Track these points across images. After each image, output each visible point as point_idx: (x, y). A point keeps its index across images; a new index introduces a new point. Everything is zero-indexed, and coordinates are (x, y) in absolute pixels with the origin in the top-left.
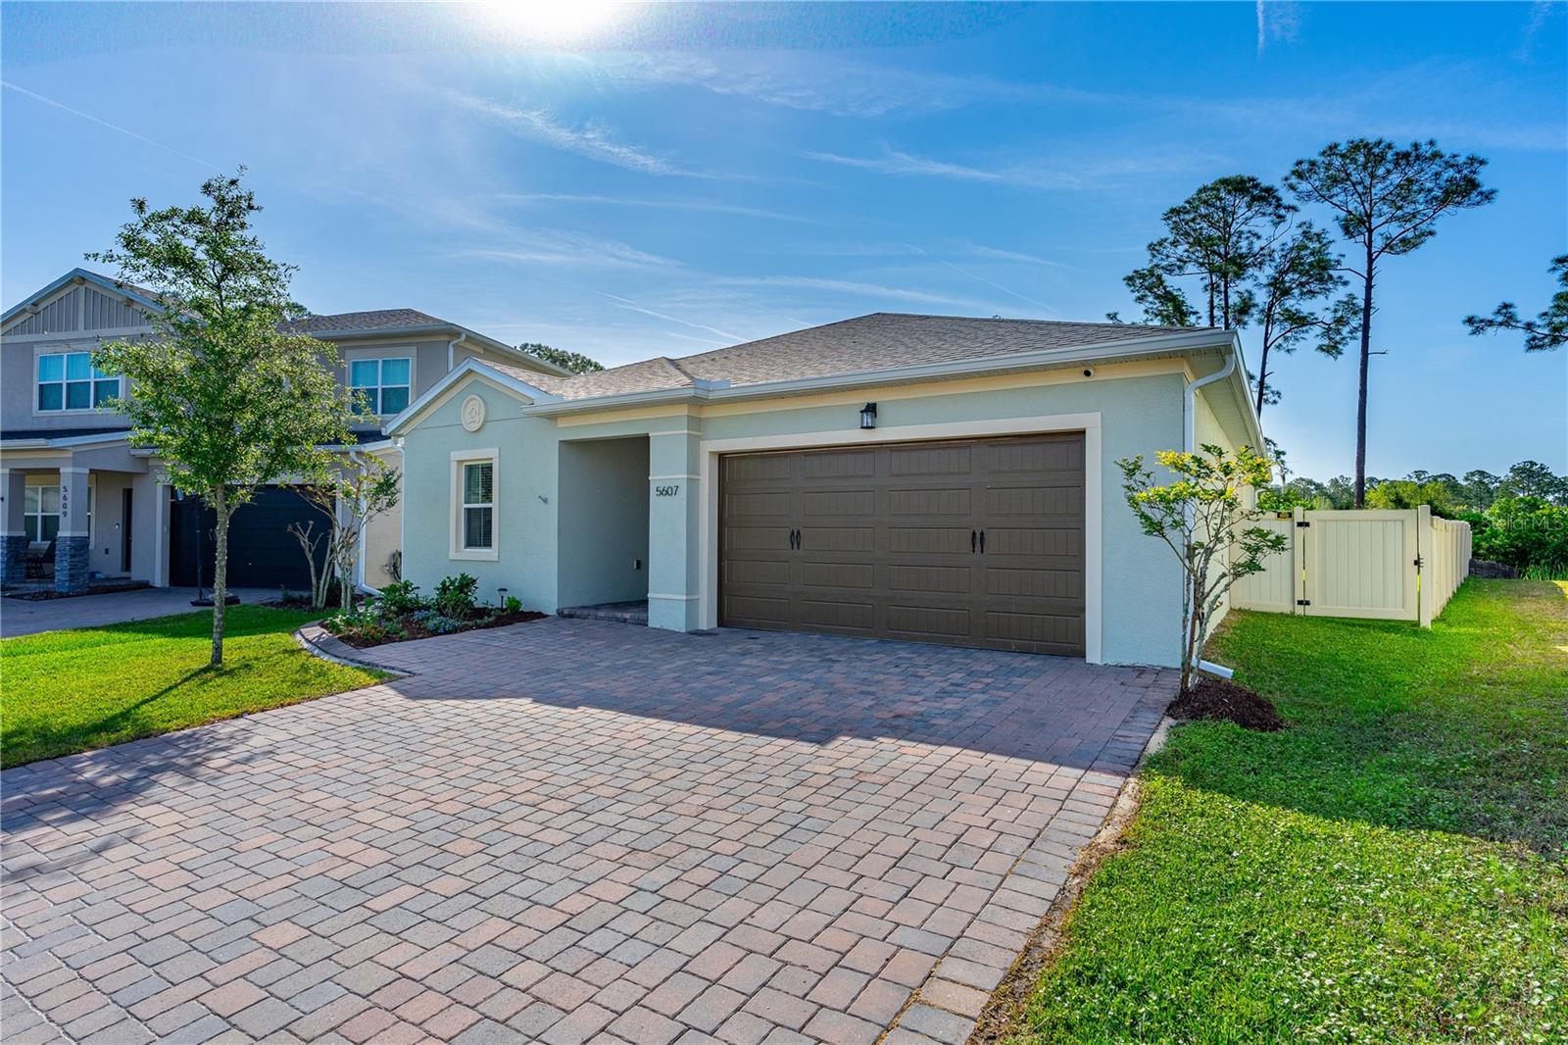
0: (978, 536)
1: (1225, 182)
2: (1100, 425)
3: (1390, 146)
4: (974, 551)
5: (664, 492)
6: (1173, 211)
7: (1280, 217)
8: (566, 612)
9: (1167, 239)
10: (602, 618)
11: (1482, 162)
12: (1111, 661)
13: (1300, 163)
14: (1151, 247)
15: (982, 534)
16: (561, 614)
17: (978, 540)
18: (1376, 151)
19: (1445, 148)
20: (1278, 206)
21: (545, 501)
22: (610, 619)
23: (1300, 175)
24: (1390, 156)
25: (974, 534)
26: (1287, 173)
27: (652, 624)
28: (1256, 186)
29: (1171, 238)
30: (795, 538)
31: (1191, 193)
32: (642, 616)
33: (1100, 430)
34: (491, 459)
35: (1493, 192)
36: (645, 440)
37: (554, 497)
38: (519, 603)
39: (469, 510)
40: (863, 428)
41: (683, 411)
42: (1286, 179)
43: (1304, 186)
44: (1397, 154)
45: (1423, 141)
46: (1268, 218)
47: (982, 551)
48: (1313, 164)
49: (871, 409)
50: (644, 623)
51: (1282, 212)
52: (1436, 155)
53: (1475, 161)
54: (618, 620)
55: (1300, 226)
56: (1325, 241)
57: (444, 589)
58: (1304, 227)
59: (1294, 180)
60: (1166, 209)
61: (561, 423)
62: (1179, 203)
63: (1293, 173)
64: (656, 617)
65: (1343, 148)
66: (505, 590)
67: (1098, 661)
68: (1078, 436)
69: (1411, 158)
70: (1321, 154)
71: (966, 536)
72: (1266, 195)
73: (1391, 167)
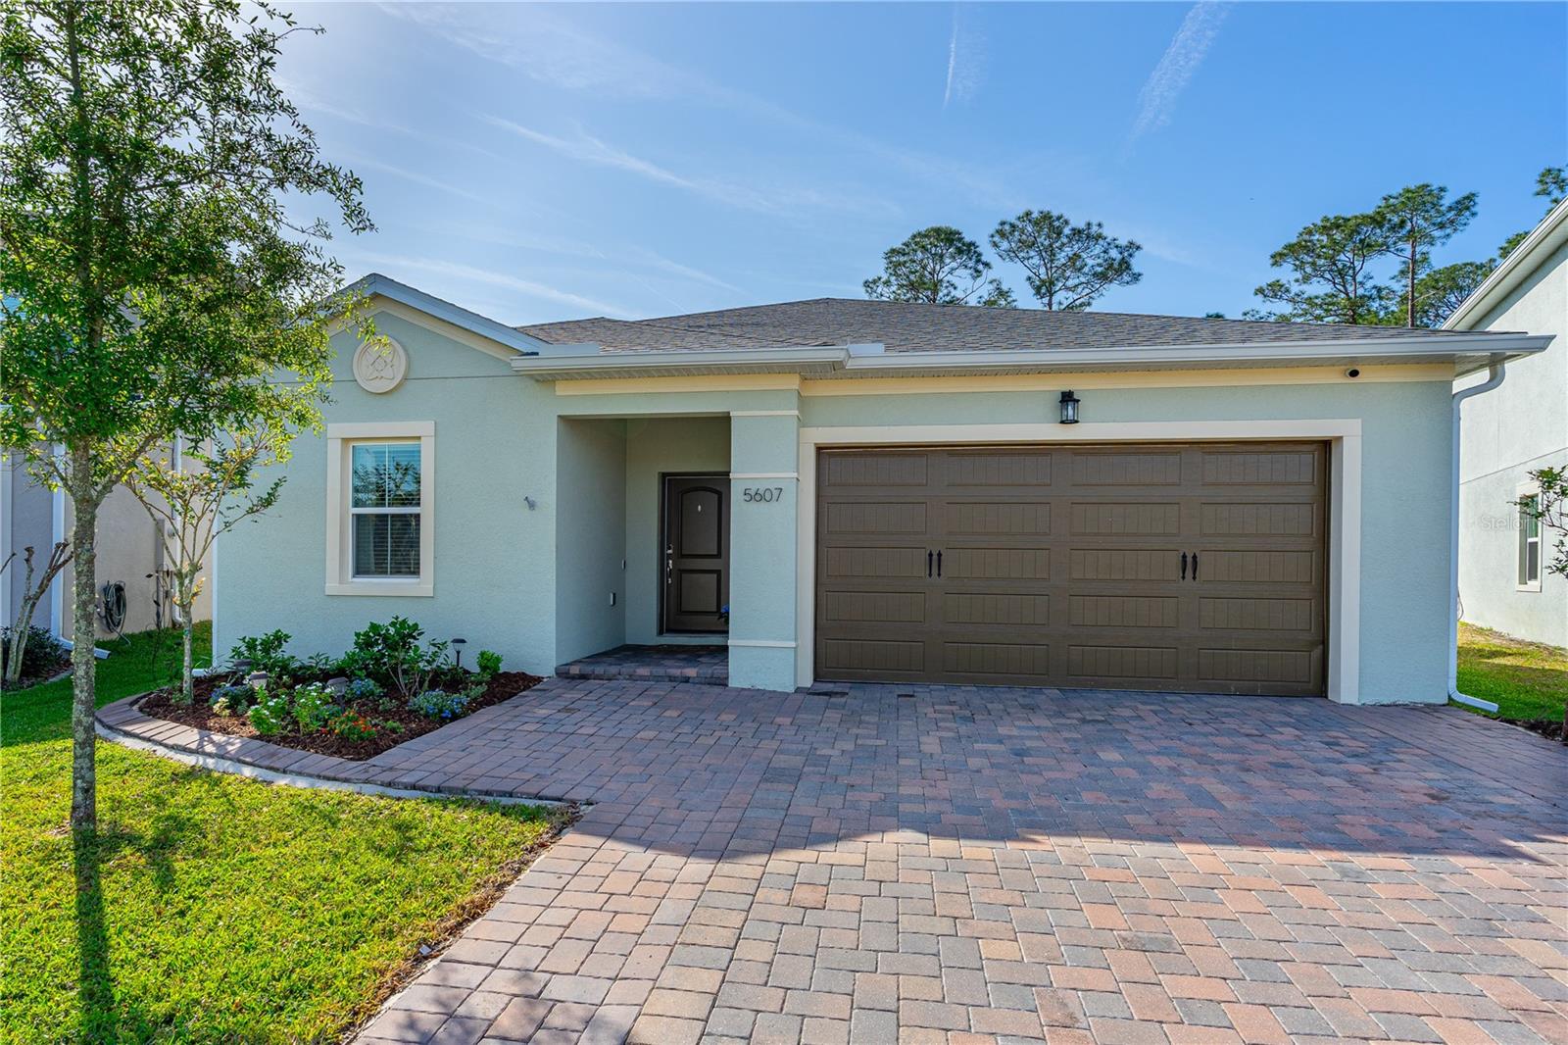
0: (1189, 560)
1: (938, 231)
2: (1360, 434)
3: (1066, 222)
4: (1183, 578)
5: (755, 497)
6: (893, 251)
7: (977, 271)
8: (575, 670)
9: (880, 279)
10: (643, 678)
11: (1138, 248)
12: (1369, 701)
13: (1003, 223)
14: (866, 284)
15: (1195, 557)
16: (563, 674)
17: (1189, 565)
18: (1056, 224)
19: (1108, 232)
20: (978, 261)
21: (532, 505)
22: (658, 679)
23: (1001, 233)
24: (1067, 231)
25: (1184, 556)
26: (992, 231)
27: (734, 682)
28: (960, 240)
29: (885, 278)
30: (935, 561)
31: (906, 238)
32: (718, 670)
33: (1360, 439)
34: (419, 438)
35: (1140, 275)
37: (549, 498)
38: (498, 660)
39: (358, 517)
40: (1062, 422)
41: (793, 383)
42: (992, 236)
43: (1005, 245)
44: (1073, 229)
45: (1094, 222)
46: (969, 271)
47: (1194, 578)
48: (1013, 226)
49: (1067, 398)
50: (723, 682)
51: (980, 267)
52: (1100, 236)
53: (1133, 247)
54: (672, 679)
55: (991, 282)
56: (1009, 299)
57: (366, 643)
58: (995, 284)
59: (997, 239)
60: (887, 249)
61: (562, 389)
62: (898, 245)
63: (997, 232)
64: (742, 672)
65: (1035, 215)
66: (463, 641)
67: (1355, 701)
68: (1314, 446)
69: (1085, 235)
70: (1019, 218)
71: (1174, 560)
72: (966, 249)
73: (1065, 240)
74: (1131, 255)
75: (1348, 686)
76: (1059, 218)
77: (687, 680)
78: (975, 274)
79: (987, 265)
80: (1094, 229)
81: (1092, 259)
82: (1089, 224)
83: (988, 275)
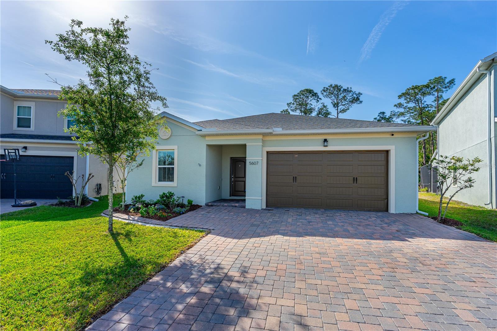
0: (355, 179)
1: (307, 90)
2: (394, 149)
3: (342, 87)
4: (354, 183)
5: (252, 163)
6: (295, 95)
7: (318, 100)
8: (210, 204)
9: (291, 103)
10: (226, 206)
11: (361, 94)
12: (398, 212)
13: (324, 88)
14: (288, 104)
15: (356, 178)
16: (207, 205)
17: (355, 180)
18: (339, 88)
19: (353, 90)
20: (318, 98)
21: (200, 165)
22: (229, 206)
23: (324, 91)
24: (342, 90)
25: (354, 178)
26: (322, 90)
27: (247, 207)
28: (313, 92)
29: (293, 102)
30: (295, 179)
31: (298, 92)
32: (243, 204)
34: (174, 150)
35: (362, 101)
36: (245, 146)
37: (204, 163)
38: (192, 201)
39: (160, 168)
40: (324, 146)
41: (261, 137)
42: (322, 91)
43: (325, 94)
44: (344, 89)
45: (349, 87)
46: (315, 101)
47: (356, 183)
48: (327, 88)
50: (244, 207)
51: (319, 99)
52: (351, 91)
53: (360, 94)
54: (232, 206)
55: (322, 103)
56: (327, 108)
57: (162, 197)
58: (323, 104)
59: (323, 92)
60: (293, 95)
61: (207, 138)
62: (296, 94)
63: (323, 90)
64: (249, 205)
65: (333, 86)
66: (184, 197)
67: (394, 212)
68: (385, 152)
69: (346, 91)
70: (329, 86)
71: (352, 179)
72: (315, 95)
73: (342, 92)
74: (359, 96)
75: (392, 210)
76: (340, 86)
77: (236, 206)
78: (317, 101)
79: (320, 99)
80: (349, 89)
81: (349, 97)
82: (348, 88)
83: (321, 101)
